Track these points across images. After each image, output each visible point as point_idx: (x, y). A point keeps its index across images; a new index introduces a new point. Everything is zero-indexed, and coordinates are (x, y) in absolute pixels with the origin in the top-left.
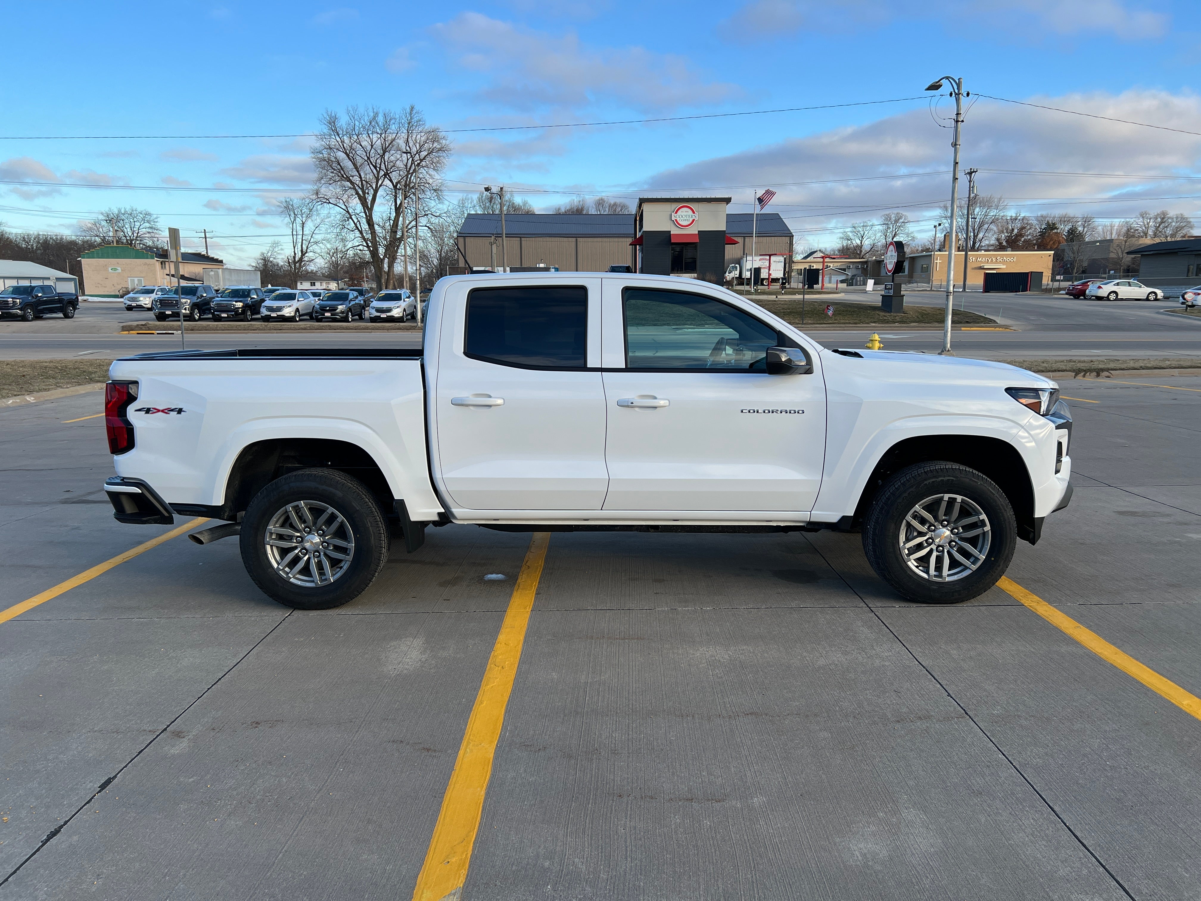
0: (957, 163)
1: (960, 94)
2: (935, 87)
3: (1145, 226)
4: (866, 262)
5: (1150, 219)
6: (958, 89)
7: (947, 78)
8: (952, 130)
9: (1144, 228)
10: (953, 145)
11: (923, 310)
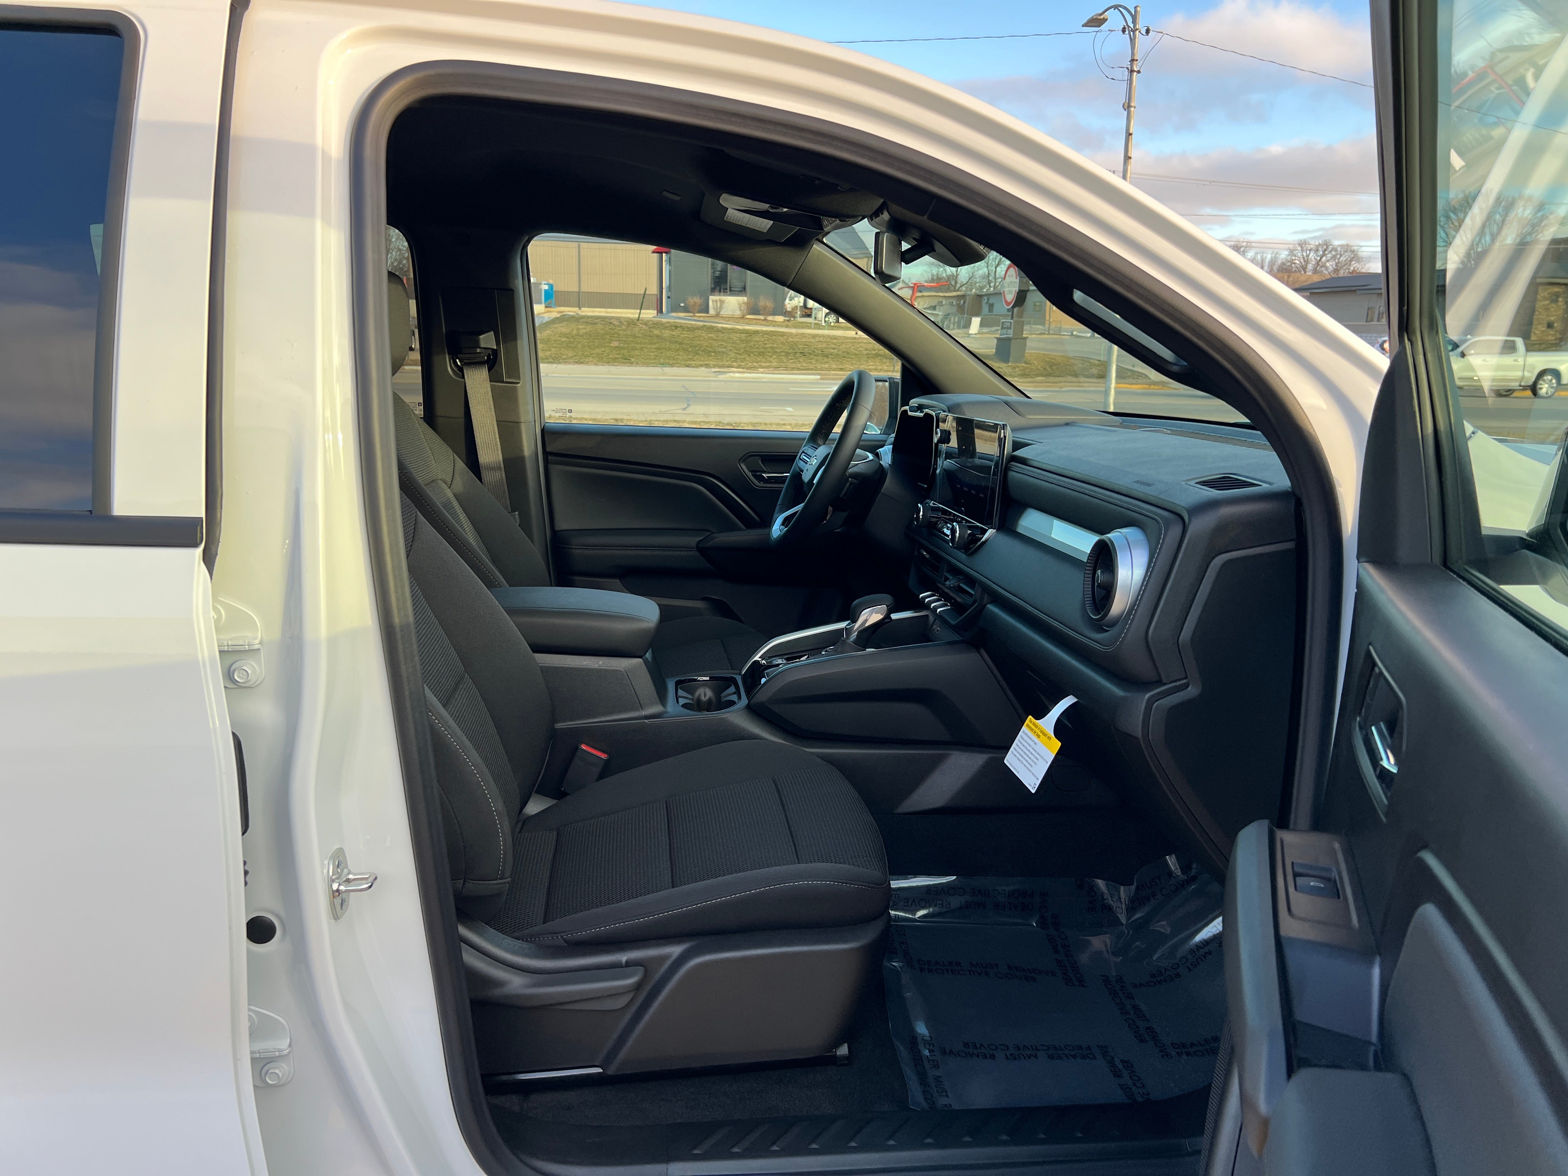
0: (1131, 134)
1: (1137, 29)
2: (1096, 22)
3: (1304, 258)
4: (963, 296)
5: (1310, 250)
6: (1134, 22)
7: (1116, 7)
8: (1124, 86)
9: (1302, 261)
10: (1126, 107)
11: (1052, 359)
